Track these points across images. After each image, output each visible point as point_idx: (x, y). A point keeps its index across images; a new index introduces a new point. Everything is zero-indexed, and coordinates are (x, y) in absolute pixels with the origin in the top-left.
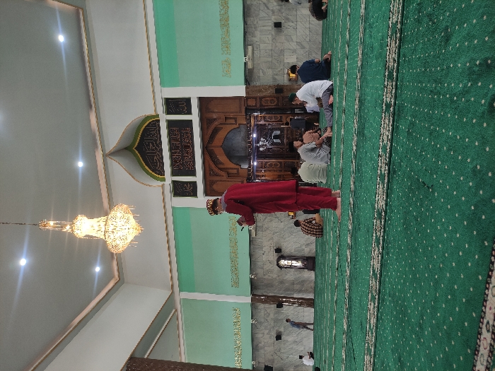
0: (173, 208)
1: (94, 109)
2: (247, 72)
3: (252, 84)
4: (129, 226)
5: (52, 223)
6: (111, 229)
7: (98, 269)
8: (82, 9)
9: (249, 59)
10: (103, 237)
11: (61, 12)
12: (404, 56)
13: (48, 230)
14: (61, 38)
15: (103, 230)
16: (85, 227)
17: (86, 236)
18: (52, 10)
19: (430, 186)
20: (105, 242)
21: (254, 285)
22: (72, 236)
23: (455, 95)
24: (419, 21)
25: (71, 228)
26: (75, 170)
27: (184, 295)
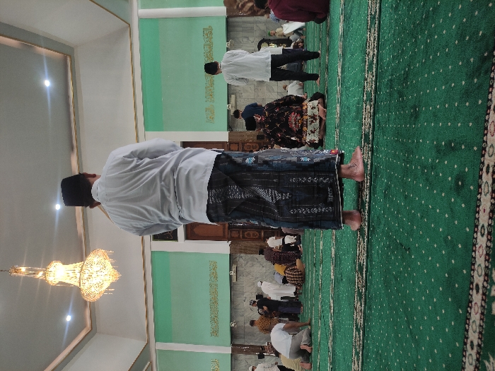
0: (152, 252)
1: (75, 150)
2: (230, 118)
3: (235, 130)
4: (106, 272)
5: (23, 269)
6: (86, 276)
7: (69, 318)
8: (70, 56)
9: (232, 107)
10: (77, 284)
11: (49, 59)
12: (379, 123)
13: (19, 277)
14: (47, 83)
15: (78, 276)
16: (59, 273)
17: (60, 283)
18: (40, 56)
19: (407, 248)
20: (79, 289)
21: (234, 334)
22: (44, 283)
23: (425, 167)
24: (391, 95)
25: (44, 274)
26: (52, 213)
27: (161, 346)
